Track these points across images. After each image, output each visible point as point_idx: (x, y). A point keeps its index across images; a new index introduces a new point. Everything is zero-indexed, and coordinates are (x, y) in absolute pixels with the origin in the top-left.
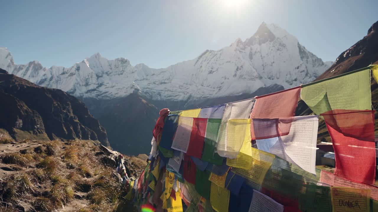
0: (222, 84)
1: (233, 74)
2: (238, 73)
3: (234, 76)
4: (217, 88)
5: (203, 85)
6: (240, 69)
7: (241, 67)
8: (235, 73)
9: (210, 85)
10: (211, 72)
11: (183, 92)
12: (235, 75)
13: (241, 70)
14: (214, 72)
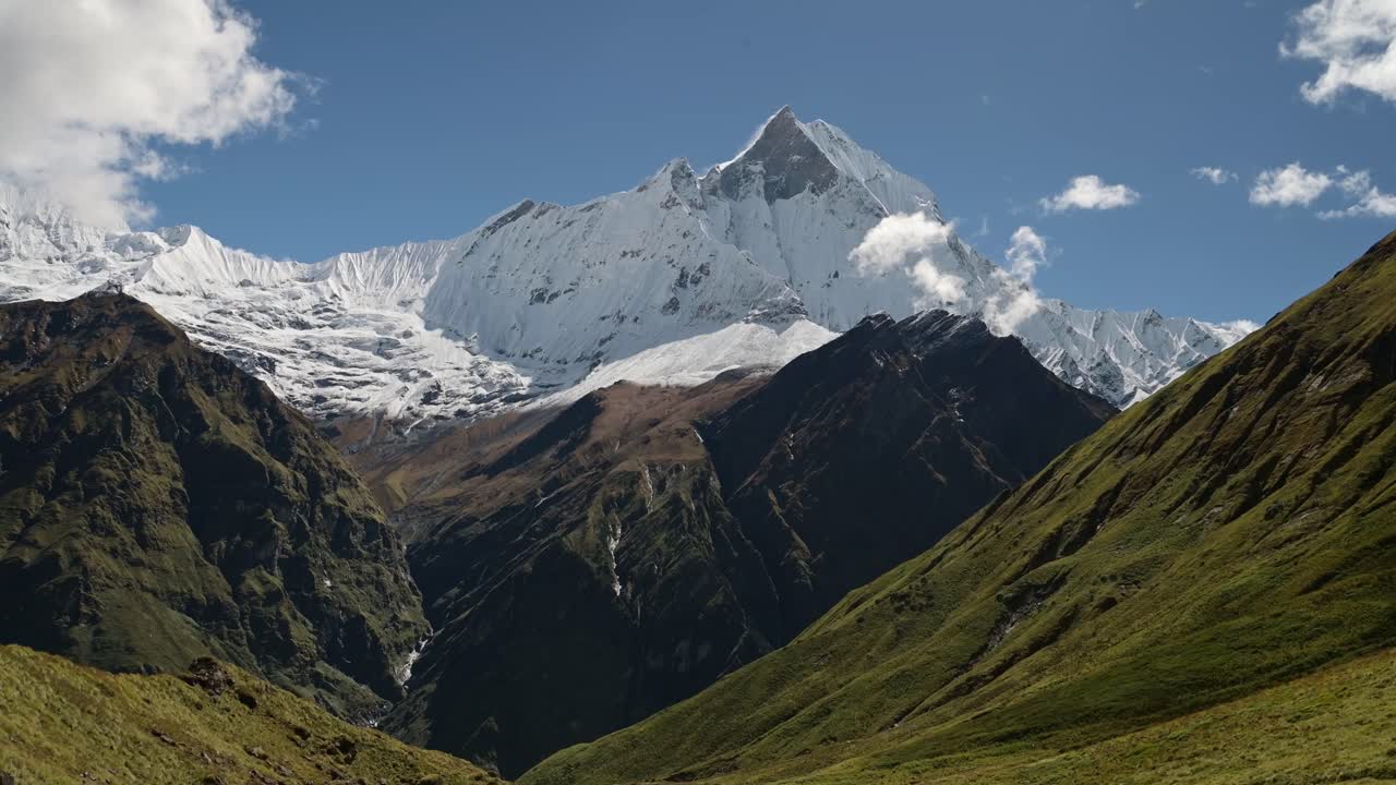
0: (603, 342)
1: (662, 297)
2: (688, 298)
3: (665, 308)
4: (579, 360)
5: (501, 347)
6: (696, 282)
7: (702, 268)
8: (672, 295)
9: (538, 350)
10: (539, 297)
11: (400, 371)
12: (673, 305)
13: (700, 287)
14: (555, 295)
